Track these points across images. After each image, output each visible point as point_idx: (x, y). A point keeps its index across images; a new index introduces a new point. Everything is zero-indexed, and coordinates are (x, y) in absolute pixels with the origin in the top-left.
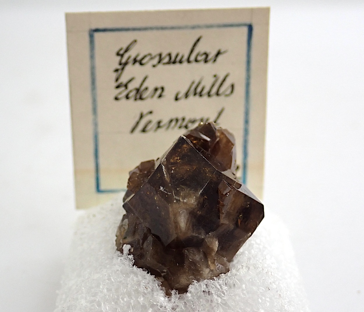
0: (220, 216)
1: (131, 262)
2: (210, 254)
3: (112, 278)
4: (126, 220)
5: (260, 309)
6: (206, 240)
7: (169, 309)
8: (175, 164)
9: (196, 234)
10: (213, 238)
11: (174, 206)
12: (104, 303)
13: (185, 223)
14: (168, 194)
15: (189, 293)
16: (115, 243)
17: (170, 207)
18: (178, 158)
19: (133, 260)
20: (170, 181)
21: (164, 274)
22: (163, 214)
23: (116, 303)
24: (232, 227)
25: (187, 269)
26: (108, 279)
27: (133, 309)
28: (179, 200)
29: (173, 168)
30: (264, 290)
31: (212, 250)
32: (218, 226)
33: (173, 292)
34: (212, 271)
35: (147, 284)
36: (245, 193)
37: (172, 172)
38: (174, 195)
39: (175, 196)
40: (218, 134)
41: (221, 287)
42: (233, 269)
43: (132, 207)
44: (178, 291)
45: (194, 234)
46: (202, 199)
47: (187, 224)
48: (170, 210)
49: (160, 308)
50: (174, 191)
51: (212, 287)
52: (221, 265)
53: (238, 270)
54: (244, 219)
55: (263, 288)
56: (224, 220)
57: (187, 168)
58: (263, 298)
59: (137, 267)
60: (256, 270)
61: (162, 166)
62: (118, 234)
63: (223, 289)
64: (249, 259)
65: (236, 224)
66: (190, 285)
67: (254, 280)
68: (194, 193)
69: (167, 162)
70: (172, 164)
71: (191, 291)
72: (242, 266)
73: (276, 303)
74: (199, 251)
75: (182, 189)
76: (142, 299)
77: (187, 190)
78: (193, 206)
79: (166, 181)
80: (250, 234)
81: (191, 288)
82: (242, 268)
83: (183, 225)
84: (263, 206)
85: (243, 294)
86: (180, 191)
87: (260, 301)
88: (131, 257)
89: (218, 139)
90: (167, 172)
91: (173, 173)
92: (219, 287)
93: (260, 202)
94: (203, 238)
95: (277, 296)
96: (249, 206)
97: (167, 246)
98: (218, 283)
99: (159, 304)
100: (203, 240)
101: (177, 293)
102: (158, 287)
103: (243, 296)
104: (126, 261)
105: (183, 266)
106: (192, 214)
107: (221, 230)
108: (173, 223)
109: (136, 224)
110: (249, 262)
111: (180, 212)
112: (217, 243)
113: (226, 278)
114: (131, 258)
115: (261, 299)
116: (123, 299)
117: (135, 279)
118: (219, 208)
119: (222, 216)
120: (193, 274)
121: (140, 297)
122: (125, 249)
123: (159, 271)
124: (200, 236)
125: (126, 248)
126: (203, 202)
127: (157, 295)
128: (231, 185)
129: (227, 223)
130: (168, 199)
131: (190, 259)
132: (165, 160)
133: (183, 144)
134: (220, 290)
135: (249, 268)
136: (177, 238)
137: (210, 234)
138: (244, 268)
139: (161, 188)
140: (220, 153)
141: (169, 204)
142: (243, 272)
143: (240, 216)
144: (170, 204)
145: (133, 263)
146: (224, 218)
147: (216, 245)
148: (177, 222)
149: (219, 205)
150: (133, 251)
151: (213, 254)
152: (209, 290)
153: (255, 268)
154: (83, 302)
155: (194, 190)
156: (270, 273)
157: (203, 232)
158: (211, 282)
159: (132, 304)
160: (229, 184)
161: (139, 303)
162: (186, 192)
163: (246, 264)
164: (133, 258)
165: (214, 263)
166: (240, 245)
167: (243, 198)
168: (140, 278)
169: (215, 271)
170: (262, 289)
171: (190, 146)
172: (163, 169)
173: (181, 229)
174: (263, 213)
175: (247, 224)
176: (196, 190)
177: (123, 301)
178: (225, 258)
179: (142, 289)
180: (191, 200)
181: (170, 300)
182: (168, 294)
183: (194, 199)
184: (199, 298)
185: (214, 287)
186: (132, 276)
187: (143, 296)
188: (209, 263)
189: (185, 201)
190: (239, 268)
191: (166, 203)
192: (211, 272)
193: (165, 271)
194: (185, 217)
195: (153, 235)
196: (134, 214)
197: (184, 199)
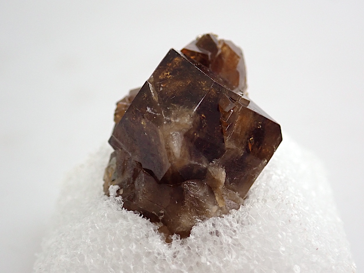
0: (223, 139)
1: (120, 205)
2: (216, 188)
3: (96, 224)
4: (114, 159)
5: (281, 247)
6: (210, 170)
7: (168, 257)
8: (164, 80)
9: (195, 161)
10: (218, 167)
11: (164, 127)
12: (88, 256)
13: (178, 147)
14: (157, 115)
15: (192, 235)
16: (102, 188)
17: (159, 130)
18: (168, 74)
19: (122, 202)
20: (159, 100)
21: (162, 216)
22: (153, 140)
23: (103, 255)
24: (241, 152)
25: (189, 207)
26: (92, 227)
27: (123, 260)
28: (170, 121)
29: (162, 85)
30: (284, 223)
31: (218, 182)
32: (223, 151)
33: (174, 237)
34: (221, 208)
35: (140, 228)
36: (254, 111)
37: (161, 89)
38: (164, 116)
39: (166, 116)
40: (220, 46)
41: (231, 225)
42: (246, 205)
43: (117, 140)
44: (179, 235)
45: (193, 162)
46: (198, 118)
47: (181, 150)
48: (160, 133)
49: (157, 256)
50: (164, 112)
51: (220, 225)
52: (232, 202)
53: (252, 205)
54: (255, 142)
55: (284, 222)
56: (229, 144)
57: (180, 83)
58: (284, 233)
59: (126, 209)
60: (274, 202)
61: (149, 84)
62: (106, 177)
63: (234, 226)
64: (267, 191)
65: (247, 149)
66: (194, 226)
67: (271, 213)
68: (188, 111)
69: (154, 79)
70: (161, 80)
71: (195, 233)
72: (258, 199)
73: (300, 238)
74: (202, 185)
75: (174, 108)
76: (134, 247)
77: (180, 109)
78: (188, 127)
79: (154, 101)
80: (266, 161)
81: (194, 230)
82: (258, 201)
83: (177, 150)
84: (279, 126)
85: (259, 230)
86: (171, 110)
87: (280, 236)
88: (120, 198)
89: (219, 52)
90: (154, 90)
91: (162, 91)
92: (228, 224)
93: (275, 122)
94: (205, 167)
95: (301, 230)
96: (261, 127)
97: (161, 180)
98: (227, 219)
99: (156, 251)
100: (206, 170)
101: (179, 238)
102: (153, 231)
103: (258, 233)
104: (113, 204)
105: (183, 204)
106: (187, 136)
107: (227, 156)
108: (165, 150)
109: (125, 160)
110: (265, 194)
111: (172, 135)
112: (224, 173)
113: (237, 213)
114: (119, 200)
115: (281, 235)
116: (111, 249)
117: (125, 223)
118: (222, 129)
119: (227, 139)
120: (197, 214)
121: (131, 245)
122: (111, 190)
123: (156, 214)
124: (201, 164)
125: (113, 189)
126: (201, 121)
127: (153, 241)
128: (236, 101)
129: (234, 147)
130: (157, 121)
131: (191, 195)
132: (152, 77)
133: (174, 57)
134: (230, 228)
135: (266, 201)
136: (172, 167)
137: (213, 162)
138: (260, 201)
139: (148, 109)
140: (223, 69)
141: (157, 126)
142: (258, 206)
143: (251, 139)
144: (159, 127)
145: (122, 206)
146: (229, 140)
147: (222, 175)
148: (169, 148)
149: (222, 125)
150: (123, 193)
151: (220, 187)
152: (216, 229)
153: (273, 201)
154: (62, 257)
155: (188, 108)
156: (292, 205)
157: (204, 159)
158: (218, 219)
159: (123, 254)
160: (233, 100)
161: (131, 251)
162: (178, 110)
163: (263, 197)
164: (123, 200)
165: (222, 198)
166: (255, 175)
167: (251, 116)
168: (131, 222)
169: (225, 209)
170: (281, 222)
171: (182, 58)
172: (150, 87)
173: (175, 156)
174: (280, 135)
175: (261, 149)
176: (191, 107)
177: (110, 251)
178: (237, 193)
179: (133, 234)
180: (185, 119)
181: (170, 247)
182: (168, 241)
183: (188, 118)
184: (205, 240)
185: (222, 225)
186: (121, 221)
187: (136, 244)
188: (217, 198)
189: (177, 121)
190: (254, 202)
191: (154, 125)
192: (220, 211)
193: (162, 212)
194: (178, 140)
195: (145, 169)
196: (122, 149)
197: (175, 118)
